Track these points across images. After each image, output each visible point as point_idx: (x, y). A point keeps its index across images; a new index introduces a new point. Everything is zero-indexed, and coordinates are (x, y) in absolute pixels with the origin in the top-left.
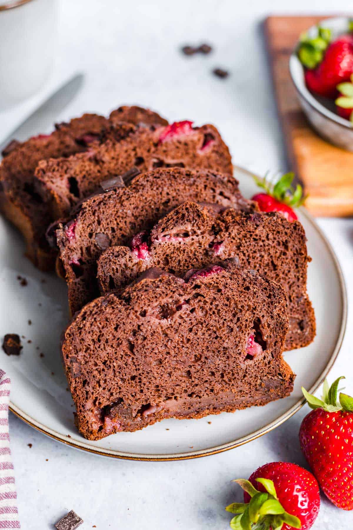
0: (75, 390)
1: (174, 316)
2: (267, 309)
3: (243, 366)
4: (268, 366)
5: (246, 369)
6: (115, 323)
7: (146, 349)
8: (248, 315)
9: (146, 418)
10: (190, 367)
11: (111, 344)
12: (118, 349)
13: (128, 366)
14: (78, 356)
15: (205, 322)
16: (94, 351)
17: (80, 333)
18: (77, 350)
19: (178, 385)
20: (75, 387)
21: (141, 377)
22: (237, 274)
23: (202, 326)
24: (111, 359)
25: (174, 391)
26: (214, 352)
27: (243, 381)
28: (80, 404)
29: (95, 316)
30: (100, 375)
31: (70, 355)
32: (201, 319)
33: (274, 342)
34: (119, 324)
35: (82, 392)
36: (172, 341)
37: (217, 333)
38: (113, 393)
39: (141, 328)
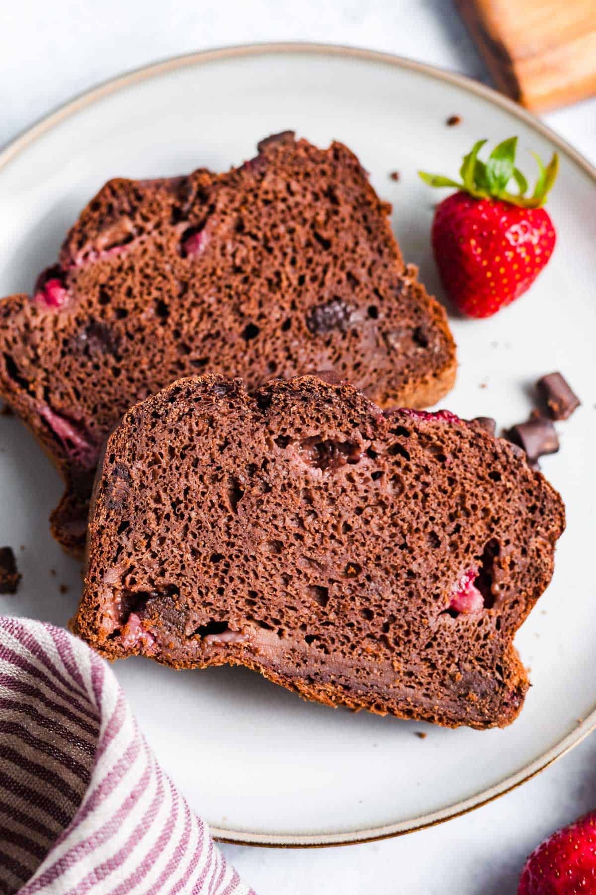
0: (100, 533)
1: (339, 470)
2: (519, 532)
3: (433, 623)
4: (482, 642)
5: (437, 633)
6: (224, 434)
7: (263, 511)
8: (478, 528)
9: (208, 646)
10: (332, 581)
11: (202, 473)
12: (211, 487)
13: (216, 529)
14: (131, 467)
15: (392, 507)
16: (164, 471)
17: (154, 425)
18: (134, 455)
19: (294, 609)
20: (103, 527)
21: (231, 562)
22: (485, 439)
23: (384, 513)
24: (190, 501)
25: (282, 617)
26: (387, 572)
27: (423, 653)
28: (98, 566)
29: (193, 405)
30: (158, 524)
31: (118, 459)
32: (387, 499)
33: (512, 600)
34: (231, 440)
35: (111, 544)
36: (316, 516)
37: (408, 538)
38: (167, 570)
39: (270, 466)
